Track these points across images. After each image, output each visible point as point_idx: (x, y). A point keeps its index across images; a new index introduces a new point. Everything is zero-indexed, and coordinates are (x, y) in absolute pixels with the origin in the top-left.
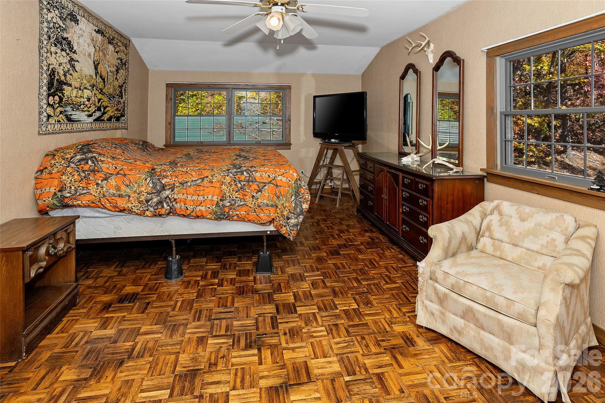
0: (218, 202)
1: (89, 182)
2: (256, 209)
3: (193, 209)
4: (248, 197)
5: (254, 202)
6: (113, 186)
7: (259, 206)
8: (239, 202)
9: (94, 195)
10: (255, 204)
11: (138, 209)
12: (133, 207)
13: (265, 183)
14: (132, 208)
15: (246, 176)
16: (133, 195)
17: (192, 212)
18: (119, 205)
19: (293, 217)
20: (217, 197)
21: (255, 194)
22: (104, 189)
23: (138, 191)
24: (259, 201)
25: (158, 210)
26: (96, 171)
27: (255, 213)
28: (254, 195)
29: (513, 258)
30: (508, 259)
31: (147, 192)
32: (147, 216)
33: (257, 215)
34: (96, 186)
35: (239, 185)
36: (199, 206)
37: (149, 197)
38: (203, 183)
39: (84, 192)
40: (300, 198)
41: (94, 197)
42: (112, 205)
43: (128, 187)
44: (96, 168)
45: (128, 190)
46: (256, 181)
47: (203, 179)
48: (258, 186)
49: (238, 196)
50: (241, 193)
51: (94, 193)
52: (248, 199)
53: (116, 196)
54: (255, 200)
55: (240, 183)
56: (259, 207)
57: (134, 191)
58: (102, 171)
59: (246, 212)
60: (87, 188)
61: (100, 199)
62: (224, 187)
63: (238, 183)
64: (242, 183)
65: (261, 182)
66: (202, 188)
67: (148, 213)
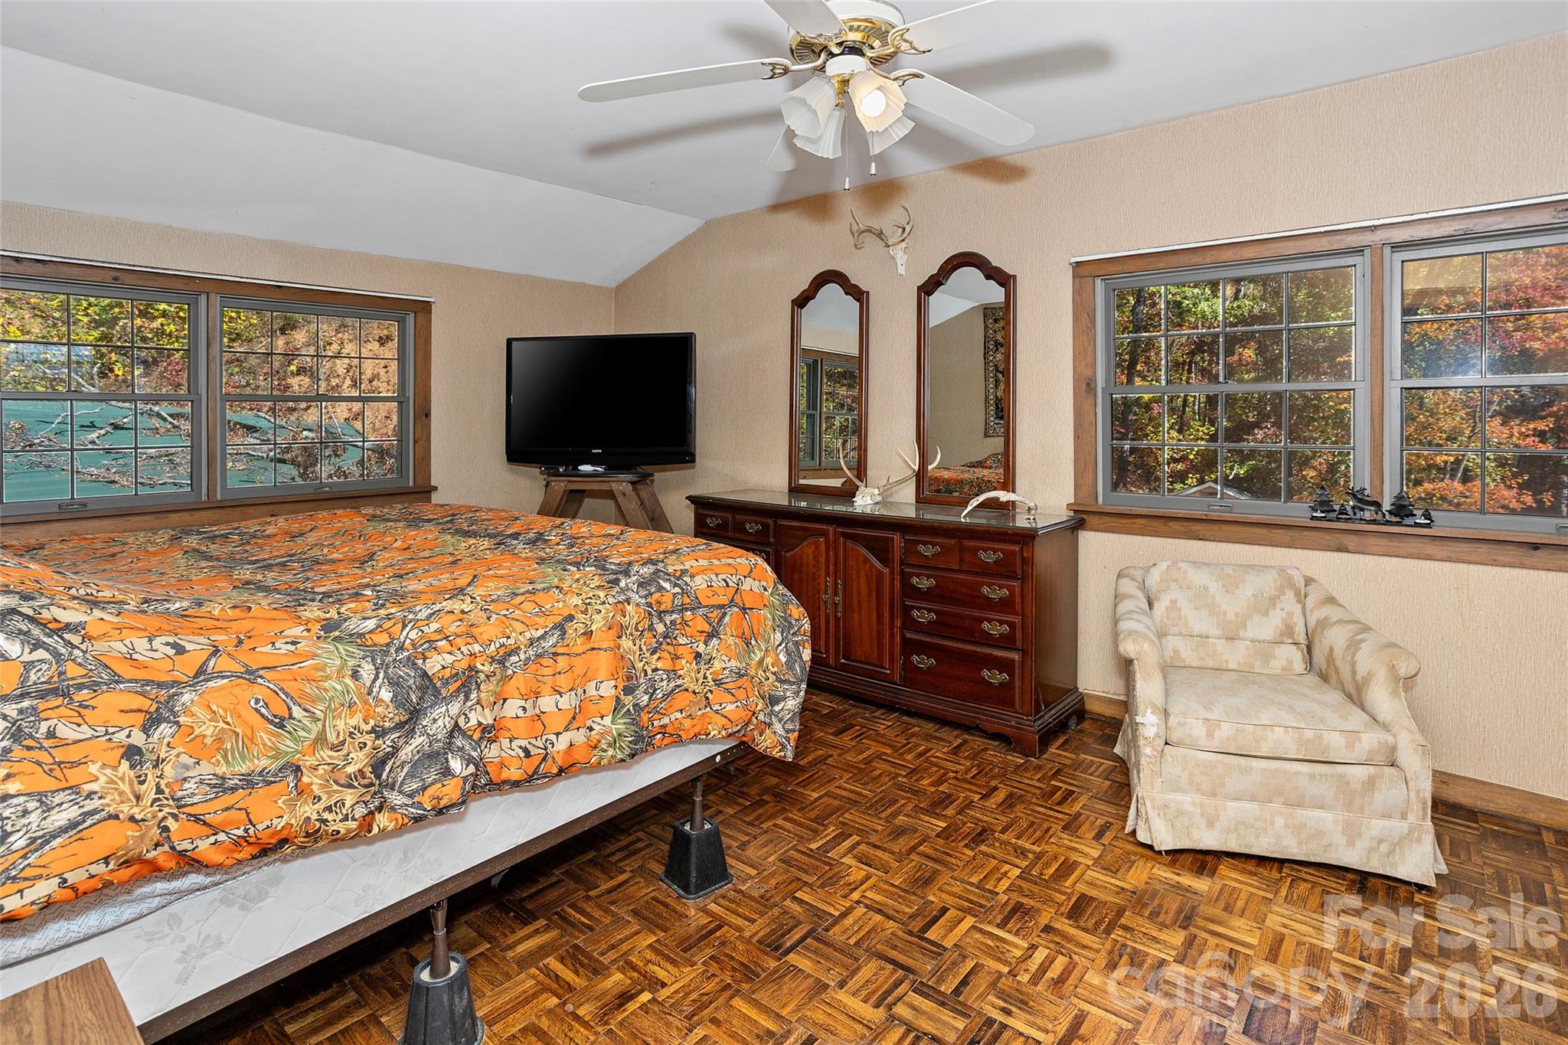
0: (618, 698)
1: (73, 754)
2: (709, 695)
3: (546, 749)
4: (684, 661)
5: (702, 673)
6: (208, 741)
7: (718, 683)
8: (665, 683)
9: (132, 819)
10: (705, 678)
11: (346, 818)
12: (326, 815)
13: (721, 607)
14: (324, 821)
15: (674, 595)
16: (310, 761)
17: (544, 759)
18: (260, 827)
19: (788, 694)
20: (613, 683)
21: (701, 648)
22: (169, 770)
23: (332, 737)
24: (717, 665)
25: (430, 791)
26: (80, 687)
27: (708, 709)
28: (698, 649)
29: (1239, 663)
30: (1231, 666)
31: (373, 731)
32: (384, 834)
33: (717, 712)
34: (125, 765)
35: (660, 628)
36: (567, 729)
37: (385, 745)
38: (566, 642)
39: (60, 818)
40: (794, 634)
41: (132, 832)
42: (221, 837)
43: (282, 727)
44: (72, 670)
45: (288, 745)
46: (700, 606)
47: (561, 627)
48: (707, 618)
49: (660, 665)
50: (665, 655)
51: (125, 808)
52: (686, 666)
53: (233, 789)
54: (703, 667)
55: (661, 620)
56: (718, 685)
57: (316, 741)
58: (117, 679)
59: (681, 711)
60: (75, 789)
61: (166, 829)
62: (626, 643)
63: (655, 620)
64: (668, 619)
65: (713, 606)
66: (562, 663)
67: (383, 820)
